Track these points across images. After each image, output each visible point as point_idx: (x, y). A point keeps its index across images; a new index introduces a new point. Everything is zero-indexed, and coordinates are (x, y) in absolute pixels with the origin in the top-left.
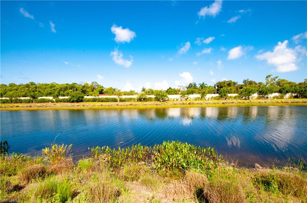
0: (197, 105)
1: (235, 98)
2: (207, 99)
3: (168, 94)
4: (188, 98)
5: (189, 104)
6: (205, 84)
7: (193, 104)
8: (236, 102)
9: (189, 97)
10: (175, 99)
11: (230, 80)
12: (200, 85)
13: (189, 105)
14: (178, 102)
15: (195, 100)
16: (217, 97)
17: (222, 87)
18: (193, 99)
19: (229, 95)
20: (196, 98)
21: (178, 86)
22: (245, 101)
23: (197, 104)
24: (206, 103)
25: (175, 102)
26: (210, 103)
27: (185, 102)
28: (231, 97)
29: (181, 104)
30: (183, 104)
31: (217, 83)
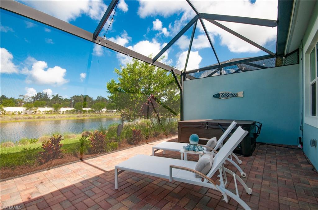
0: (50, 119)
1: (89, 111)
2: (61, 113)
3: (4, 106)
4: (36, 112)
5: (38, 118)
6: (60, 97)
7: (44, 118)
8: (89, 115)
9: (38, 110)
10: (15, 112)
11: (87, 95)
12: (53, 97)
13: (38, 120)
14: (21, 116)
15: (46, 113)
16: (72, 110)
17: (78, 101)
18: (43, 113)
19: (84, 109)
20: (47, 111)
21: (20, 96)
22: (97, 115)
23: (49, 117)
24: (60, 117)
25: (17, 117)
26: (64, 117)
27: (32, 116)
28: (85, 110)
29: (26, 118)
30: (30, 118)
31: (73, 97)
